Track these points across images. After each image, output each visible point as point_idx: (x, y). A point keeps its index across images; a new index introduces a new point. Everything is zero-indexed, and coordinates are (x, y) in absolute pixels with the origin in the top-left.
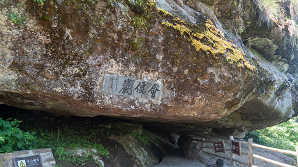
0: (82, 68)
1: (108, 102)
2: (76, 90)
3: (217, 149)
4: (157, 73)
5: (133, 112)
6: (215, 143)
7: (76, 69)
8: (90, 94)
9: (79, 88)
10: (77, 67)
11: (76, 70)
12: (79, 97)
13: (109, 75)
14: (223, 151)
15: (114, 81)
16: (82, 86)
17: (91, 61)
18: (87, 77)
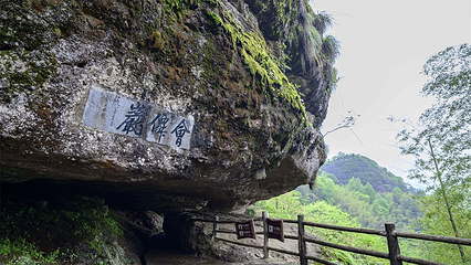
0: (38, 63)
1: (91, 147)
2: (13, 113)
3: (242, 233)
4: (189, 100)
5: (139, 171)
6: (237, 224)
7: (19, 62)
8: (50, 126)
9: (22, 109)
10: (23, 59)
11: (20, 66)
12: (18, 132)
13: (102, 90)
14: (252, 236)
15: (110, 104)
16: (30, 106)
17: (63, 50)
18: (46, 85)
